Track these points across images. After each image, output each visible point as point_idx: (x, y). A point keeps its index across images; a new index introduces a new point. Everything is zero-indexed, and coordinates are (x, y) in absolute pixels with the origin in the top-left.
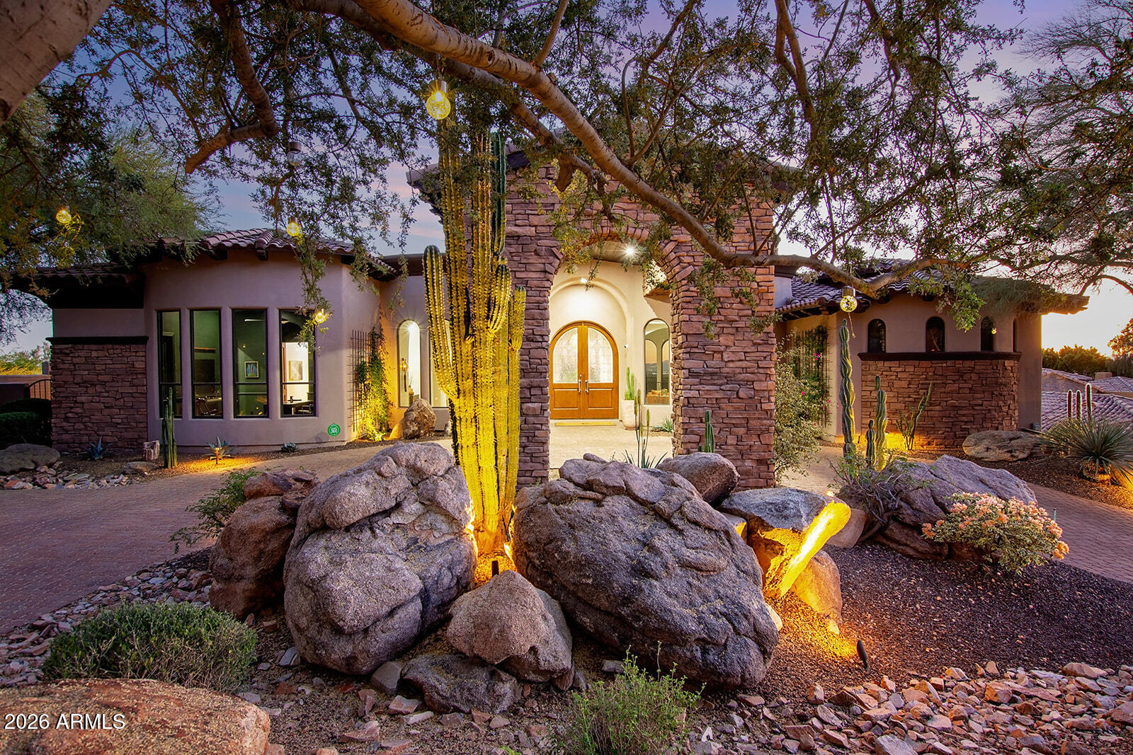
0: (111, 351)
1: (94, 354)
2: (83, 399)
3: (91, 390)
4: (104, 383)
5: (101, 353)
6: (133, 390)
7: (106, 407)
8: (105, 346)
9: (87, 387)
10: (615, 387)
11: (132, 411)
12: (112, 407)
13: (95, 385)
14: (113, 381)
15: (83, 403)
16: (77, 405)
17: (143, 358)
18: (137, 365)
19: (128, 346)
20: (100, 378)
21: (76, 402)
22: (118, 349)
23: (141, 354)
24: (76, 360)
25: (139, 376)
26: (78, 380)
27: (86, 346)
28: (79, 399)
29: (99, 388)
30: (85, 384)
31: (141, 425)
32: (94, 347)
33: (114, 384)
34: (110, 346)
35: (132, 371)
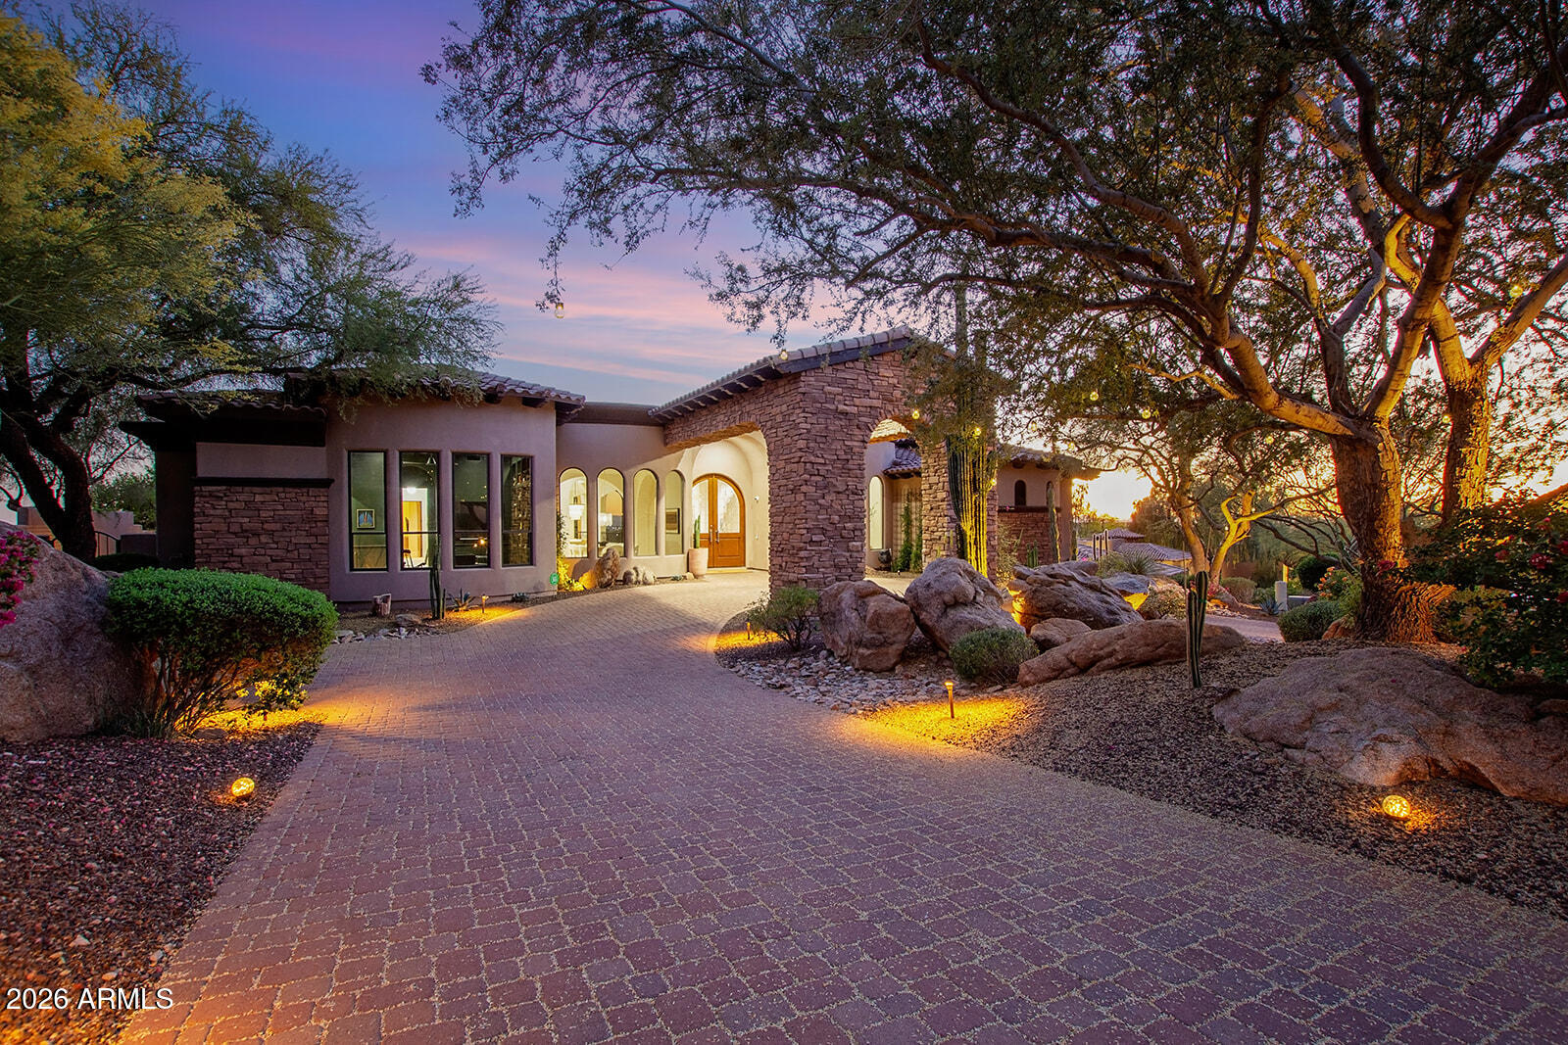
0: (282, 495)
1: (258, 498)
2: (243, 551)
3: (253, 541)
4: (271, 533)
5: (268, 498)
6: (313, 540)
7: (273, 561)
8: (274, 489)
9: (248, 537)
10: (741, 537)
11: (309, 565)
12: (282, 561)
13: (259, 535)
14: (284, 529)
15: (242, 557)
16: (232, 559)
17: (325, 504)
18: (317, 511)
19: (305, 490)
20: (266, 526)
21: (232, 555)
22: (292, 492)
23: (323, 499)
24: (231, 505)
25: (319, 524)
26: (235, 528)
27: (247, 489)
28: (237, 551)
29: (264, 539)
30: (244, 533)
31: (322, 581)
32: (257, 490)
33: (286, 534)
34: (281, 489)
35: (310, 517)
